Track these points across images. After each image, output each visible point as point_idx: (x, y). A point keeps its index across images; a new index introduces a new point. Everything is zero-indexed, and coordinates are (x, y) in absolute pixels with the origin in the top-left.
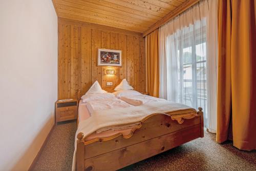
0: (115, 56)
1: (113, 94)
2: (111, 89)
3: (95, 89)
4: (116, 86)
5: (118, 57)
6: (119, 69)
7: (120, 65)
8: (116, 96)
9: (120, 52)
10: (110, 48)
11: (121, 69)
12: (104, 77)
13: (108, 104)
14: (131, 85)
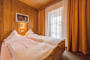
0: (26, 18)
1: (24, 36)
2: (23, 34)
3: (14, 34)
4: (26, 32)
5: (27, 18)
6: (27, 24)
7: (28, 22)
8: (27, 38)
9: (28, 16)
10: (23, 14)
11: (28, 24)
12: (19, 28)
13: (24, 43)
14: (33, 31)
